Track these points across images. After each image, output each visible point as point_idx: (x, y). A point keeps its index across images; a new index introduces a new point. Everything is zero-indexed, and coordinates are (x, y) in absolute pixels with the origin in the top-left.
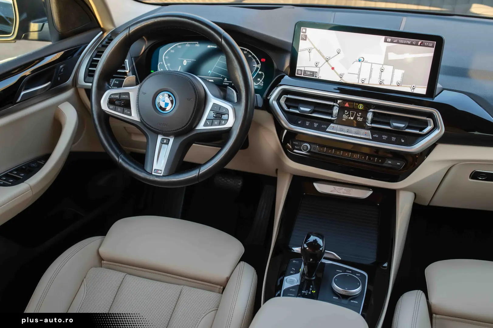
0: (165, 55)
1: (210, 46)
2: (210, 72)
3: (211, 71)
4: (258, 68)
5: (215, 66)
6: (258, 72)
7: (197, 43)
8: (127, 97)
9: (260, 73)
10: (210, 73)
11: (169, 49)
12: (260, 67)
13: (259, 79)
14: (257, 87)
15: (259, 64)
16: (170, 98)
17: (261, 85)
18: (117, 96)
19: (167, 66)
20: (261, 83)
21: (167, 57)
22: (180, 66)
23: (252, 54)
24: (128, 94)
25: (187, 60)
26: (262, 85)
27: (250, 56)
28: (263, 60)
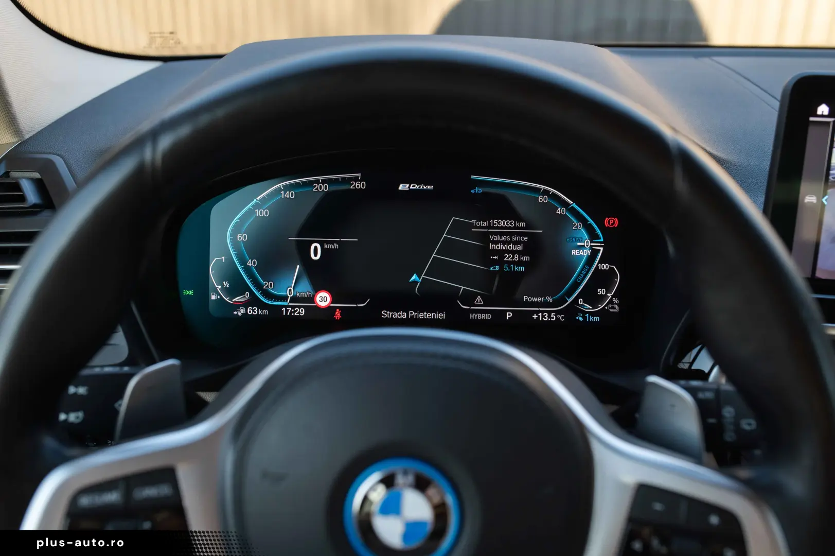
0: (232, 230)
1: (408, 185)
2: (414, 277)
3: (419, 277)
4: (594, 253)
5: (434, 255)
6: (597, 266)
7: (356, 179)
8: (164, 490)
9: (605, 267)
10: (415, 282)
11: (249, 206)
12: (602, 249)
13: (601, 292)
14: (597, 318)
15: (600, 239)
16: (431, 491)
17: (612, 310)
18: (113, 497)
19: (247, 270)
20: (611, 302)
21: (242, 237)
22: (298, 266)
23: (569, 204)
24: (166, 475)
25: (322, 244)
26: (617, 309)
27: (560, 211)
28: (612, 222)
